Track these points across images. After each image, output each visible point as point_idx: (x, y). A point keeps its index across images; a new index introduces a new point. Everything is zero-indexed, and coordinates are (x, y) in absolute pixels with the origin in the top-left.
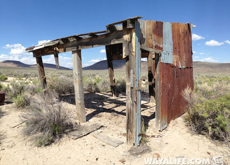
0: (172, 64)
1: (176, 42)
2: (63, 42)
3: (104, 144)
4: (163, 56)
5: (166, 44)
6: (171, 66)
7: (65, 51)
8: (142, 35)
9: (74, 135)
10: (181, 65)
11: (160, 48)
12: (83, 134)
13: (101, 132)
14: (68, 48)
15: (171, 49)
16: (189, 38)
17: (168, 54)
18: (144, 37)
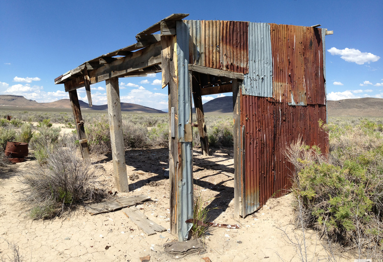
0: (271, 98)
1: (281, 59)
2: (93, 67)
3: (134, 227)
4: (249, 83)
5: (257, 63)
6: (270, 102)
7: (97, 81)
8: (195, 47)
9: (94, 209)
10: (295, 100)
11: (239, 70)
12: (110, 209)
13: (141, 209)
14: (100, 76)
15: (269, 72)
16: (316, 54)
17: (261, 80)
18: (198, 49)
